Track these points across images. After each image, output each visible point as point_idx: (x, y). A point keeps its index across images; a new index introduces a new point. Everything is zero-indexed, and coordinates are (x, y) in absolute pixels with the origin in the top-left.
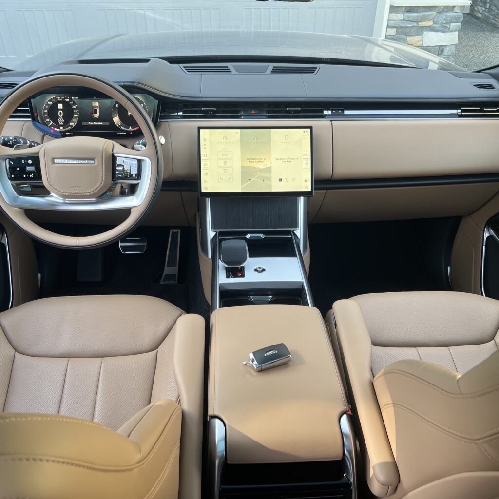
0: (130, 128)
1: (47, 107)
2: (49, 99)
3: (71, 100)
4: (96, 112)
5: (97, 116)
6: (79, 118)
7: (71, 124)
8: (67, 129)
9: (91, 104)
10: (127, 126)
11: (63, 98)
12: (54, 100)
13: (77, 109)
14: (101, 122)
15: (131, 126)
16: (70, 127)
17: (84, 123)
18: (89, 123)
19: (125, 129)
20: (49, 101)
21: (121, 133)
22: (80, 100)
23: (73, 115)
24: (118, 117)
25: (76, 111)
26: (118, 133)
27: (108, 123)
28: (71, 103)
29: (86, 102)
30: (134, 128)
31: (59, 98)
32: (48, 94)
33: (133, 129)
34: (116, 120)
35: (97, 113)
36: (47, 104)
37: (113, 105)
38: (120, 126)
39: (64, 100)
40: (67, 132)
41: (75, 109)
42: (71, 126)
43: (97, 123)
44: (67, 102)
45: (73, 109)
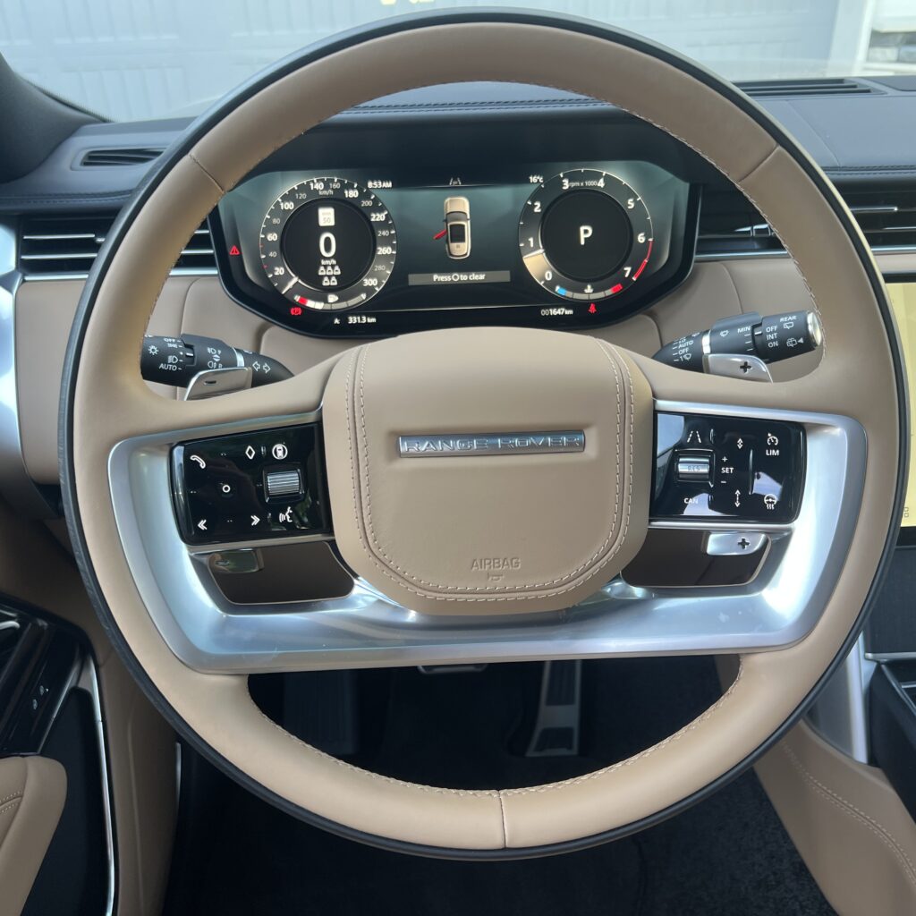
0: (589, 289)
1: (276, 221)
2: (284, 191)
3: (365, 195)
4: (458, 235)
5: (462, 249)
6: (399, 258)
7: (369, 282)
8: (353, 302)
9: (442, 206)
10: (578, 282)
11: (337, 186)
12: (303, 196)
13: (389, 228)
14: (477, 270)
15: (588, 281)
16: (364, 296)
17: (415, 280)
18: (436, 277)
19: (569, 294)
20: (285, 198)
21: (554, 312)
22: (397, 194)
23: (375, 250)
24: (541, 251)
25: (385, 233)
26: (544, 312)
27: (503, 276)
28: (367, 203)
29: (421, 198)
30: (603, 289)
31: (319, 186)
32: (278, 174)
33: (600, 295)
34: (537, 263)
35: (462, 239)
36: (277, 211)
37: (520, 208)
38: (552, 284)
39: (340, 192)
40: (353, 315)
41: (383, 225)
42: (370, 290)
43: (464, 277)
44: (350, 202)
45: (372, 228)
